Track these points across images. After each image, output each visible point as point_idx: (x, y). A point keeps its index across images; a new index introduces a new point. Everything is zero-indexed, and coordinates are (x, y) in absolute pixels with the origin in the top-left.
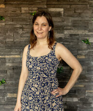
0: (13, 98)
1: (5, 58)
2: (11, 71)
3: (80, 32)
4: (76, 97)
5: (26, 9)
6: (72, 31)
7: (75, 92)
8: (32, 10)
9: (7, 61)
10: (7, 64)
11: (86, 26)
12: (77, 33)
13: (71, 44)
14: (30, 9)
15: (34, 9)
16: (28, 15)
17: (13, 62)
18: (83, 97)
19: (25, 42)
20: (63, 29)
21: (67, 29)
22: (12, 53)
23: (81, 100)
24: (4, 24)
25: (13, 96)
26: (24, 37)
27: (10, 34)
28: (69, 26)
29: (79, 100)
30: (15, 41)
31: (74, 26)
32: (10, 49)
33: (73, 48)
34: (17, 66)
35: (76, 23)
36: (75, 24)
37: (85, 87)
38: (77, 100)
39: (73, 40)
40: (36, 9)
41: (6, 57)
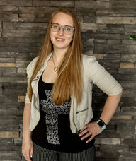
3: (126, 21)
4: (118, 136)
6: (111, 18)
7: (116, 127)
12: (120, 23)
13: (110, 42)
17: (2, 76)
18: (130, 137)
19: (24, 38)
23: (126, 141)
28: (105, 9)
29: (122, 142)
30: (5, 36)
31: (115, 10)
33: (112, 49)
34: (9, 83)
35: (119, 4)
36: (117, 6)
37: (133, 118)
38: (119, 142)
39: (112, 36)
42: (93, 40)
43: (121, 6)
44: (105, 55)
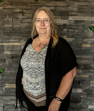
1: (3, 46)
2: (10, 60)
3: (86, 19)
4: (80, 87)
6: (78, 17)
7: (79, 82)
9: (5, 48)
10: (5, 53)
11: (92, 12)
12: (83, 20)
13: (76, 31)
17: (12, 50)
18: (87, 88)
19: (25, 28)
22: (11, 40)
23: (85, 91)
24: (2, 8)
26: (25, 22)
27: (9, 19)
28: (74, 11)
29: (83, 91)
30: (14, 27)
33: (78, 35)
34: (16, 55)
35: (82, 9)
37: (90, 77)
38: (81, 91)
39: (78, 27)
41: (5, 44)
42: (66, 29)
43: (83, 10)
44: (73, 39)
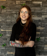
0: (10, 54)
5: (19, 2)
8: (22, 3)
14: (21, 2)
15: (23, 2)
16: (20, 5)
20: (41, 15)
21: (43, 15)
25: (11, 54)
32: (9, 26)
40: (25, 2)
